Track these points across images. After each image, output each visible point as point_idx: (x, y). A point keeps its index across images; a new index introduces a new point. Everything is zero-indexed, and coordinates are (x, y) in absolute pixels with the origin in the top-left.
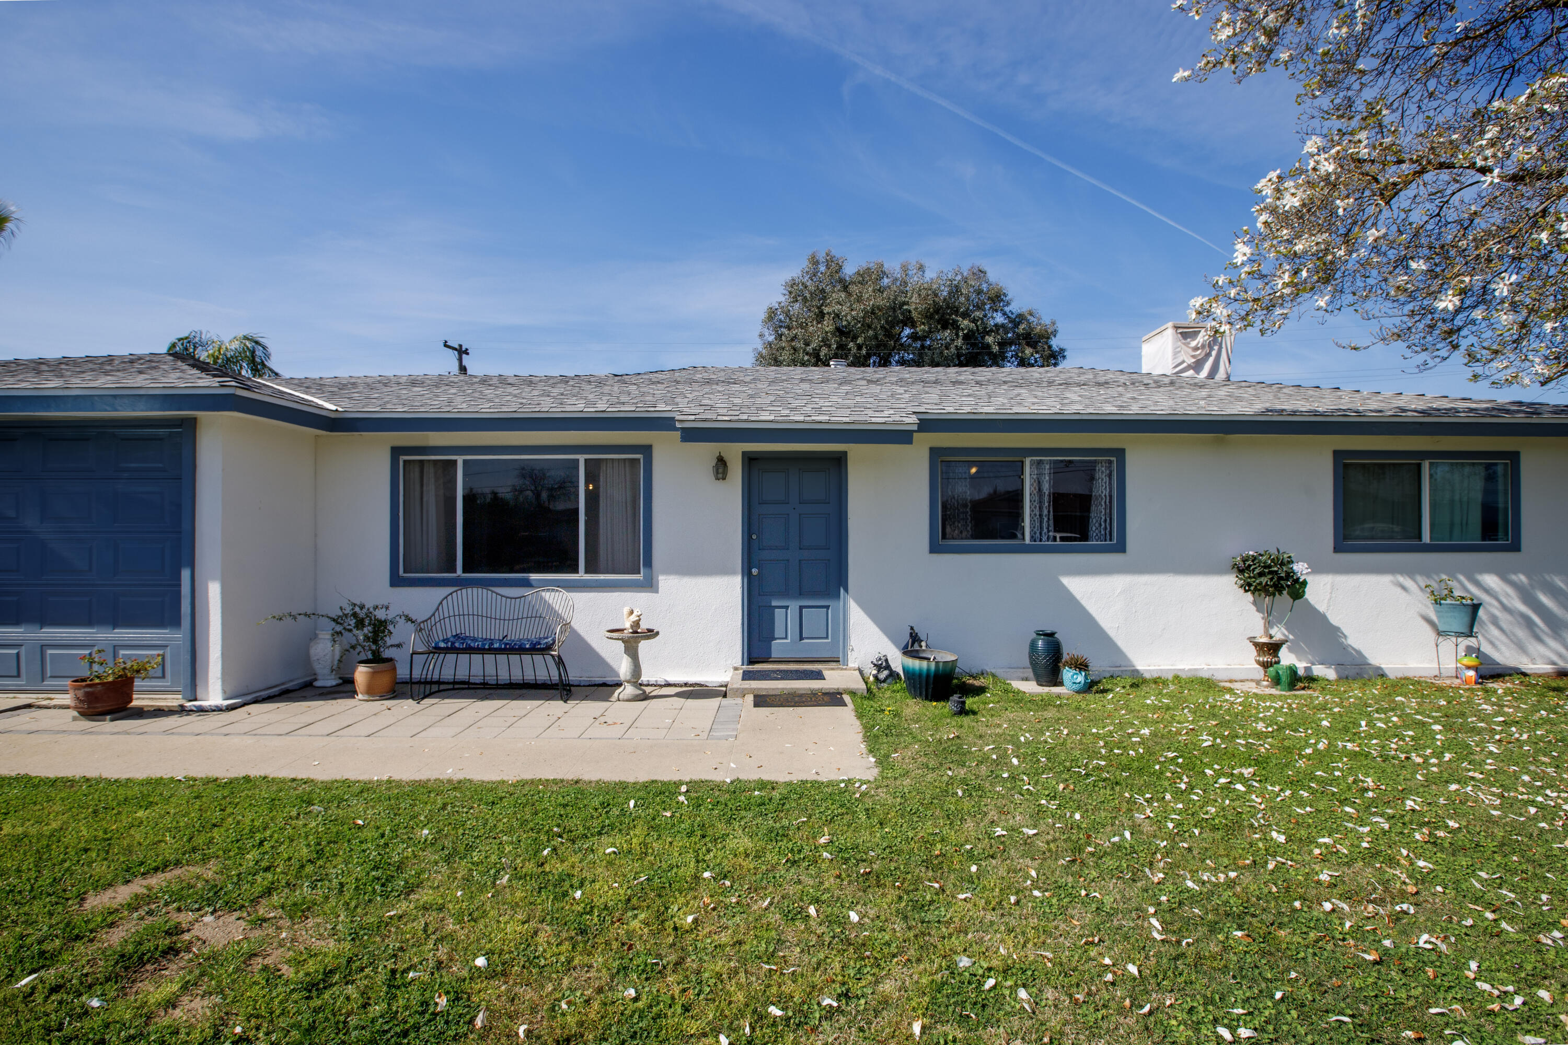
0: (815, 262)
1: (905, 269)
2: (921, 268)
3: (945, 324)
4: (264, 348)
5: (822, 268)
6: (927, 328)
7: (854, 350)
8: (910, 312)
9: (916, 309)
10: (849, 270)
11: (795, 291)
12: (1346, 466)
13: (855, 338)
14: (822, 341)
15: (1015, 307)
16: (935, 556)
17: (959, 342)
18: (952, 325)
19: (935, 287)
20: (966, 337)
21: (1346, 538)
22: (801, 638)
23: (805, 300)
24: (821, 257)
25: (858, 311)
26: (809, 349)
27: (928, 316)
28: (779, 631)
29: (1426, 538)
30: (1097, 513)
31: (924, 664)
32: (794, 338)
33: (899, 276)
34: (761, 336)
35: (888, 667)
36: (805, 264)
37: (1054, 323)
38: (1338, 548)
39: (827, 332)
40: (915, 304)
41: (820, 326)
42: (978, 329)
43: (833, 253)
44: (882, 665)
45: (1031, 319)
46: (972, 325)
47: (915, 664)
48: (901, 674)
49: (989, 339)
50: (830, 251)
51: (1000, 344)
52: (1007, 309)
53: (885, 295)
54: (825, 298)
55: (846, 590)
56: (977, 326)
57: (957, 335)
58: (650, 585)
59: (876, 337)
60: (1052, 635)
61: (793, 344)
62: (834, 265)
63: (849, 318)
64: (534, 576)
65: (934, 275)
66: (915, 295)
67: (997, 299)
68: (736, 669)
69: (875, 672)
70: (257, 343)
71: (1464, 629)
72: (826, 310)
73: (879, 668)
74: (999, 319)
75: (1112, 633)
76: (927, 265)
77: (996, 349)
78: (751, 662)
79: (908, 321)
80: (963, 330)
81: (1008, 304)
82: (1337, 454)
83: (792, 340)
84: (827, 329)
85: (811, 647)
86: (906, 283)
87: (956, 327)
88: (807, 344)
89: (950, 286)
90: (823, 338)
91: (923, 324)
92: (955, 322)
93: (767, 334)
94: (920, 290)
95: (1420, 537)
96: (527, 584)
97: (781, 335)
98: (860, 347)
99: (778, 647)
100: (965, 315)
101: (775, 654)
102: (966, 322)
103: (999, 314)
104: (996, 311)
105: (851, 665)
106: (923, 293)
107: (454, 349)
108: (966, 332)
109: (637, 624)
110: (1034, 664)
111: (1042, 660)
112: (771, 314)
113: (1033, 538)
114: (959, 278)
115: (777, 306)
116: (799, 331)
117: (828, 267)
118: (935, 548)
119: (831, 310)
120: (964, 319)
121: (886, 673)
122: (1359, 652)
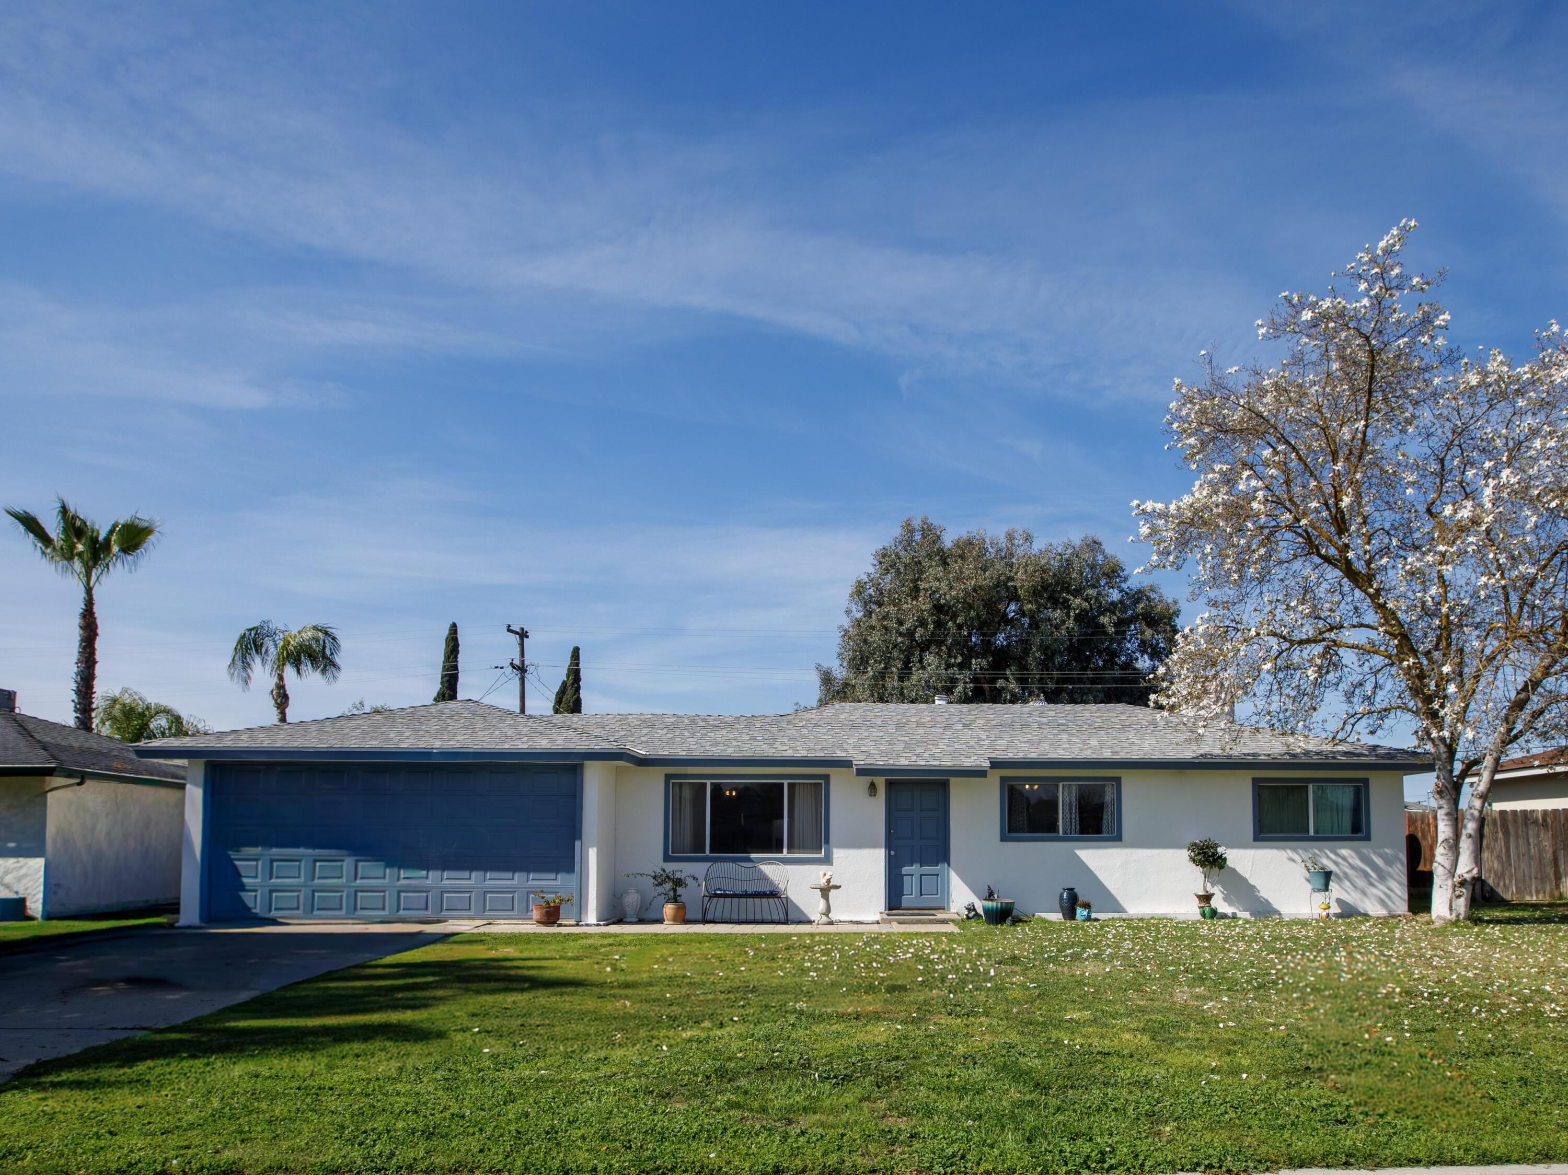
0: (909, 529)
1: (1010, 537)
2: (1028, 538)
3: (1056, 602)
4: (334, 639)
5: (918, 537)
6: (1034, 607)
7: (954, 630)
8: (1015, 588)
9: (1022, 586)
10: (948, 541)
11: (887, 561)
12: (1260, 787)
13: (954, 617)
14: (917, 621)
15: (1133, 584)
16: (1004, 843)
17: (1071, 623)
18: (1063, 603)
19: (1043, 562)
20: (1078, 618)
21: (1261, 832)
22: (921, 895)
23: (898, 572)
24: (917, 523)
25: (958, 591)
26: (903, 629)
27: (1035, 593)
28: (906, 890)
29: (1312, 833)
30: (1107, 817)
31: (995, 904)
32: (885, 618)
33: (1004, 545)
34: (848, 612)
35: (974, 910)
36: (897, 531)
37: (1175, 602)
38: (1256, 839)
39: (924, 611)
40: (1021, 581)
41: (915, 603)
42: (1091, 609)
43: (930, 521)
44: (971, 908)
45: (1153, 595)
46: (1085, 605)
47: (989, 904)
48: (982, 913)
49: (1104, 620)
50: (926, 518)
51: (1116, 625)
52: (1124, 586)
53: (987, 574)
54: (921, 572)
55: (949, 865)
56: (1090, 605)
57: (1068, 615)
58: (828, 860)
59: (978, 616)
60: (1072, 889)
61: (885, 623)
62: (930, 533)
63: (948, 597)
64: (753, 855)
65: (1043, 547)
66: (1022, 571)
67: (1114, 573)
68: (881, 913)
69: (966, 912)
70: (326, 633)
71: (1322, 887)
72: (922, 585)
73: (969, 910)
74: (1115, 595)
75: (1113, 892)
76: (1035, 535)
77: (1111, 630)
78: (890, 909)
79: (1014, 596)
80: (1075, 610)
81: (1126, 579)
82: (1255, 780)
83: (884, 618)
84: (924, 607)
85: (927, 900)
86: (1012, 555)
87: (1066, 606)
88: (901, 623)
89: (1061, 560)
90: (918, 617)
91: (1030, 602)
92: (1066, 601)
93: (854, 610)
94: (1027, 565)
95: (1308, 832)
96: (750, 860)
97: (871, 613)
98: (960, 627)
99: (906, 900)
100: (1077, 593)
101: (904, 905)
102: (1078, 601)
103: (1116, 591)
104: (1113, 588)
105: (952, 911)
106: (1030, 569)
107: (516, 633)
108: (1077, 612)
109: (829, 881)
110: (1061, 907)
111: (1066, 905)
112: (860, 589)
113: (1065, 832)
114: (1069, 551)
115: (866, 580)
116: (892, 609)
117: (924, 537)
118: (1004, 839)
119: (927, 586)
120: (1075, 597)
121: (973, 913)
122: (1267, 901)
